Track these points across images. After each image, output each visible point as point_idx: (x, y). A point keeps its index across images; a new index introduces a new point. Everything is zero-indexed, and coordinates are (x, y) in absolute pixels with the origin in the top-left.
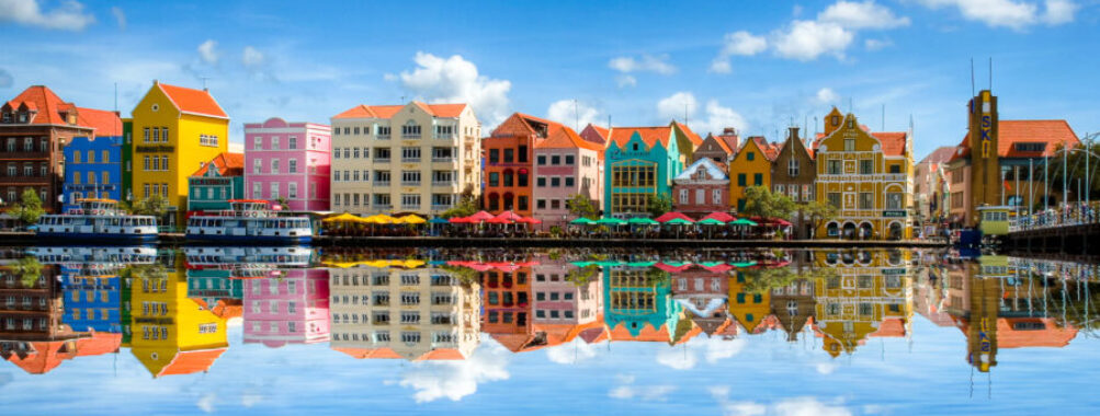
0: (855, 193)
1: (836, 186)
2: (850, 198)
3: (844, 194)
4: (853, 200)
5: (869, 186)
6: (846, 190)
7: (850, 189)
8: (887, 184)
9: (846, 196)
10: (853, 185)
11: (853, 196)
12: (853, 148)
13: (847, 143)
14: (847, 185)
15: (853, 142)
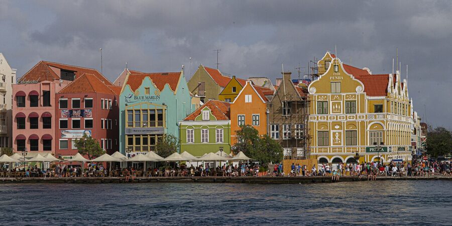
0: (342, 131)
1: (325, 124)
2: (337, 136)
3: (332, 132)
4: (340, 137)
5: (353, 124)
6: (334, 129)
7: (337, 127)
8: (370, 122)
9: (334, 133)
10: (340, 124)
11: (340, 133)
12: (339, 89)
13: (333, 85)
14: (334, 124)
15: (338, 85)
